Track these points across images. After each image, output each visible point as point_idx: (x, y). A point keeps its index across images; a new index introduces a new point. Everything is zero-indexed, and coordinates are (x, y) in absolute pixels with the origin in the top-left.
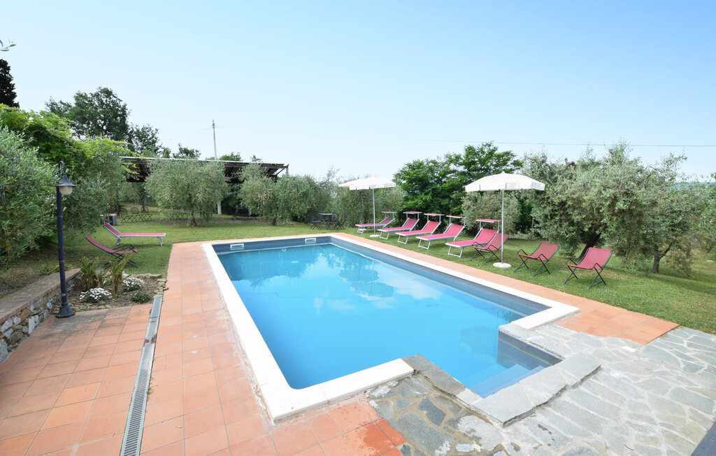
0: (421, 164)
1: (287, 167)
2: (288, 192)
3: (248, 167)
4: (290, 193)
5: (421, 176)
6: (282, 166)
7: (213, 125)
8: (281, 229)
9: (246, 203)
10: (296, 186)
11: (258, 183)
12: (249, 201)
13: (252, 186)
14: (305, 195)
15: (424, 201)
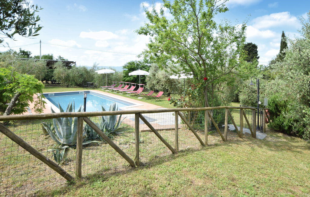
0: (133, 62)
1: (75, 63)
2: (74, 74)
3: (57, 63)
4: (75, 74)
5: (133, 67)
6: (72, 62)
7: (40, 42)
8: (70, 89)
9: (55, 78)
10: (77, 71)
11: (62, 70)
12: (57, 77)
13: (59, 71)
14: (82, 75)
15: (134, 78)
